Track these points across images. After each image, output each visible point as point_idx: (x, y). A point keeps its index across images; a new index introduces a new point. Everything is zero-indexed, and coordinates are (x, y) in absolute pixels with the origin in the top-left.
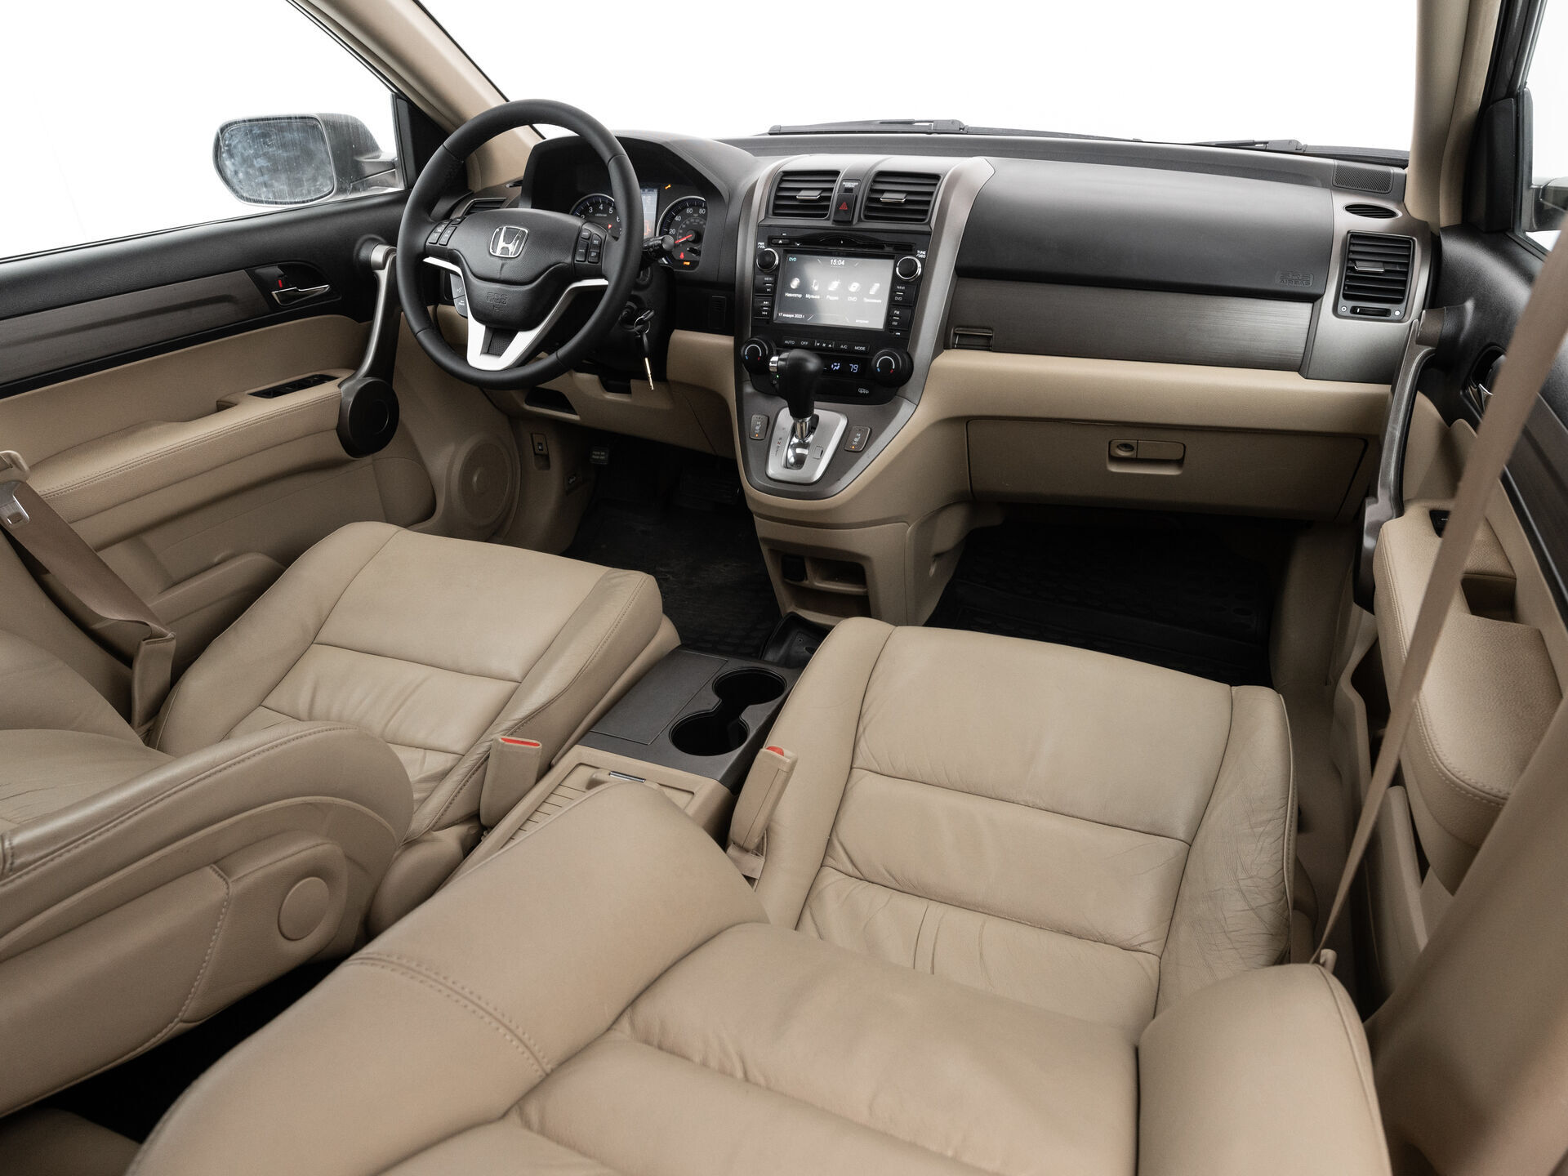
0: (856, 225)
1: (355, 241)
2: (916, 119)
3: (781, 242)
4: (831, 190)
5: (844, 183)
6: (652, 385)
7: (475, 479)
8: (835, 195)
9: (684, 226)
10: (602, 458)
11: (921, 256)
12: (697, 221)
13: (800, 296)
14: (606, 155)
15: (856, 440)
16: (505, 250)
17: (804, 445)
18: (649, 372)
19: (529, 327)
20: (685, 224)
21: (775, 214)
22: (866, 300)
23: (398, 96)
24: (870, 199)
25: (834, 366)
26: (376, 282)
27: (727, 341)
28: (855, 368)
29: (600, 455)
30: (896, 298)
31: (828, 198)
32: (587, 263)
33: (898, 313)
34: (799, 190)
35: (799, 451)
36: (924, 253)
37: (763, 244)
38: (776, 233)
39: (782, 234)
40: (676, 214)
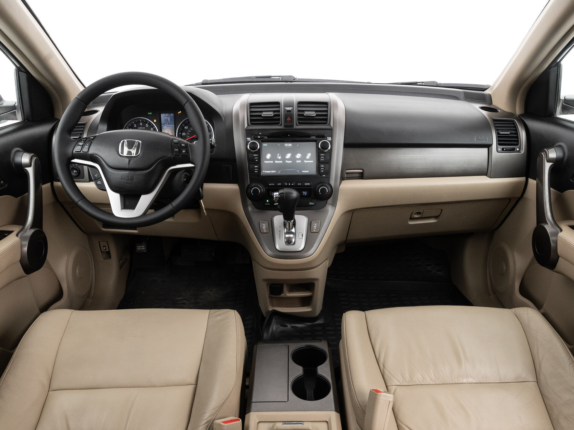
0: (295, 127)
1: (10, 152)
3: (259, 137)
4: (279, 111)
5: (285, 108)
8: (282, 113)
9: (190, 131)
10: (143, 249)
11: (329, 140)
13: (272, 162)
15: (315, 227)
16: (129, 153)
17: (289, 232)
18: (203, 207)
20: (190, 130)
21: (252, 124)
22: (305, 162)
24: (299, 115)
28: (305, 193)
29: (142, 248)
30: (321, 160)
31: (279, 115)
32: (180, 156)
33: (323, 166)
34: (262, 112)
35: (287, 236)
36: (330, 138)
37: (250, 138)
38: (256, 133)
39: (259, 133)
40: (185, 126)
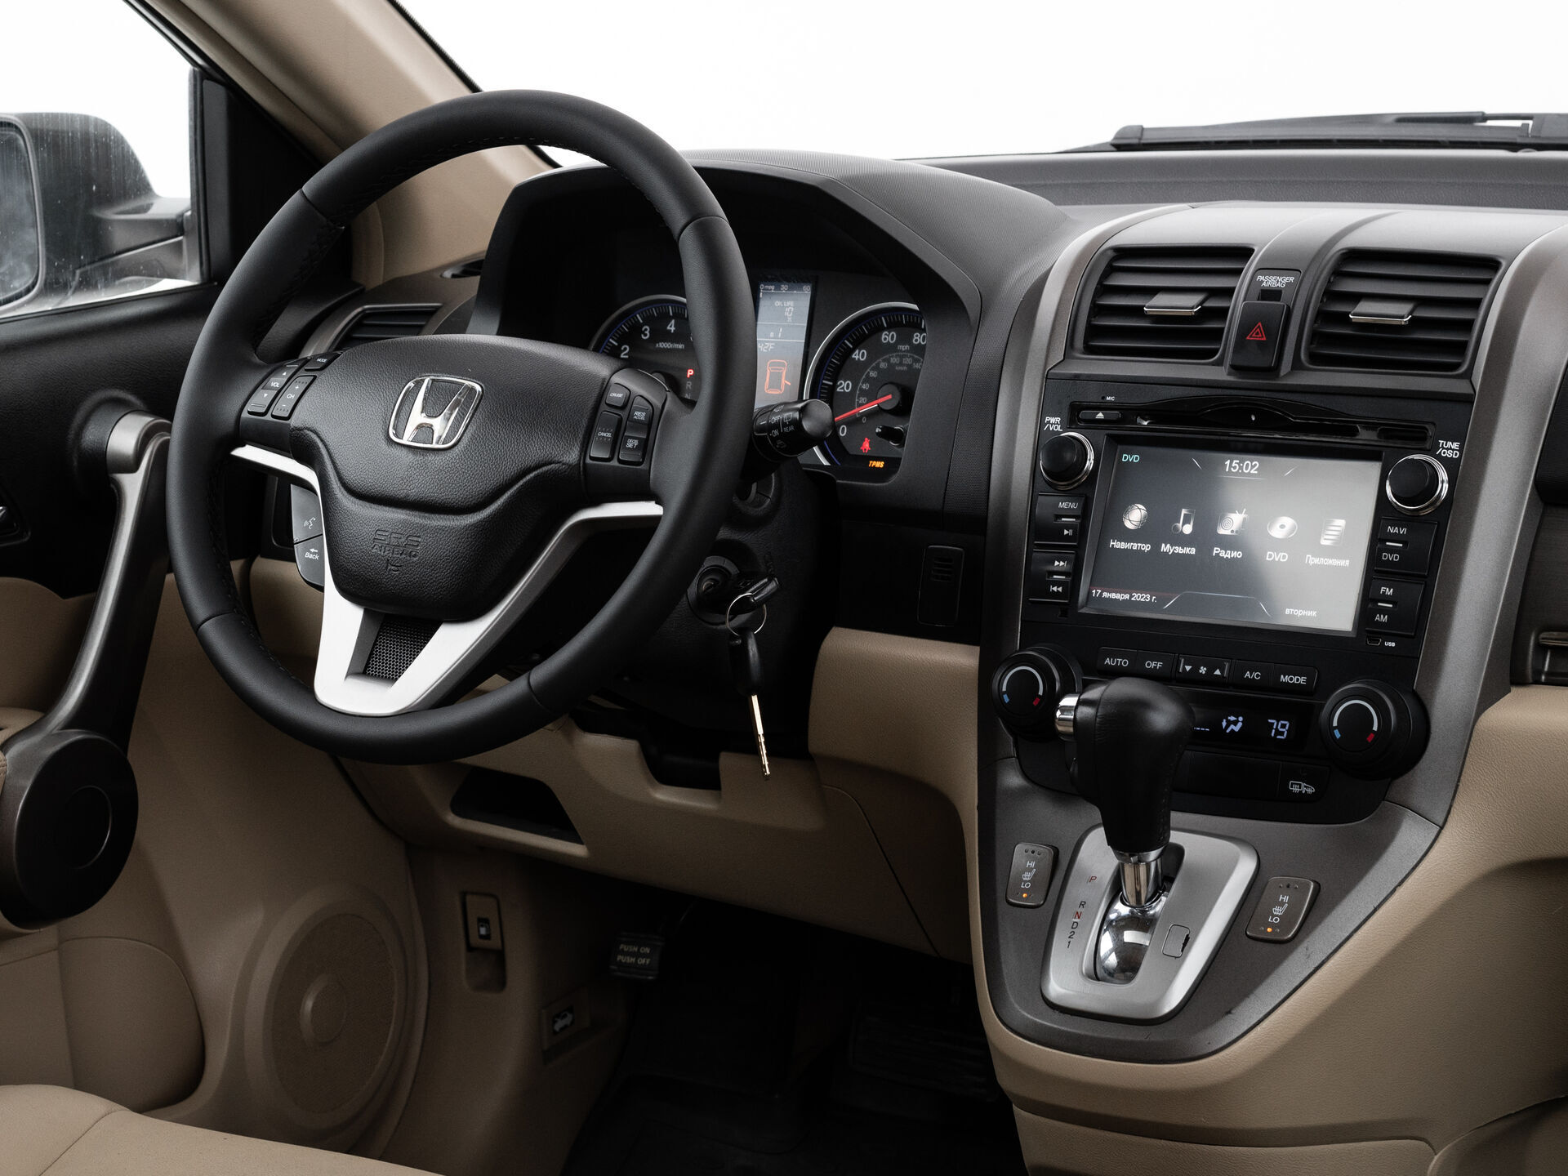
0: (1289, 377)
1: (74, 407)
2: (1489, 111)
3: (1100, 415)
4: (1228, 292)
5: (1261, 278)
6: (765, 761)
7: (309, 1004)
8: (1237, 305)
9: (873, 374)
10: (642, 961)
11: (1449, 454)
12: (908, 361)
13: (1146, 548)
14: (676, 215)
15: (1278, 911)
16: (425, 430)
17: (1141, 922)
18: (760, 731)
19: (465, 614)
20: (877, 368)
21: (1090, 350)
22: (1313, 560)
23: (206, 76)
24: (1323, 316)
25: (1229, 723)
26: (114, 499)
27: (962, 658)
28: (1281, 728)
29: (637, 955)
30: (1386, 556)
31: (1222, 313)
32: (615, 463)
33: (1390, 592)
34: (1153, 291)
35: (1129, 936)
36: (1455, 445)
37: (1058, 420)
38: (1091, 395)
39: (1104, 398)
40: (857, 345)
